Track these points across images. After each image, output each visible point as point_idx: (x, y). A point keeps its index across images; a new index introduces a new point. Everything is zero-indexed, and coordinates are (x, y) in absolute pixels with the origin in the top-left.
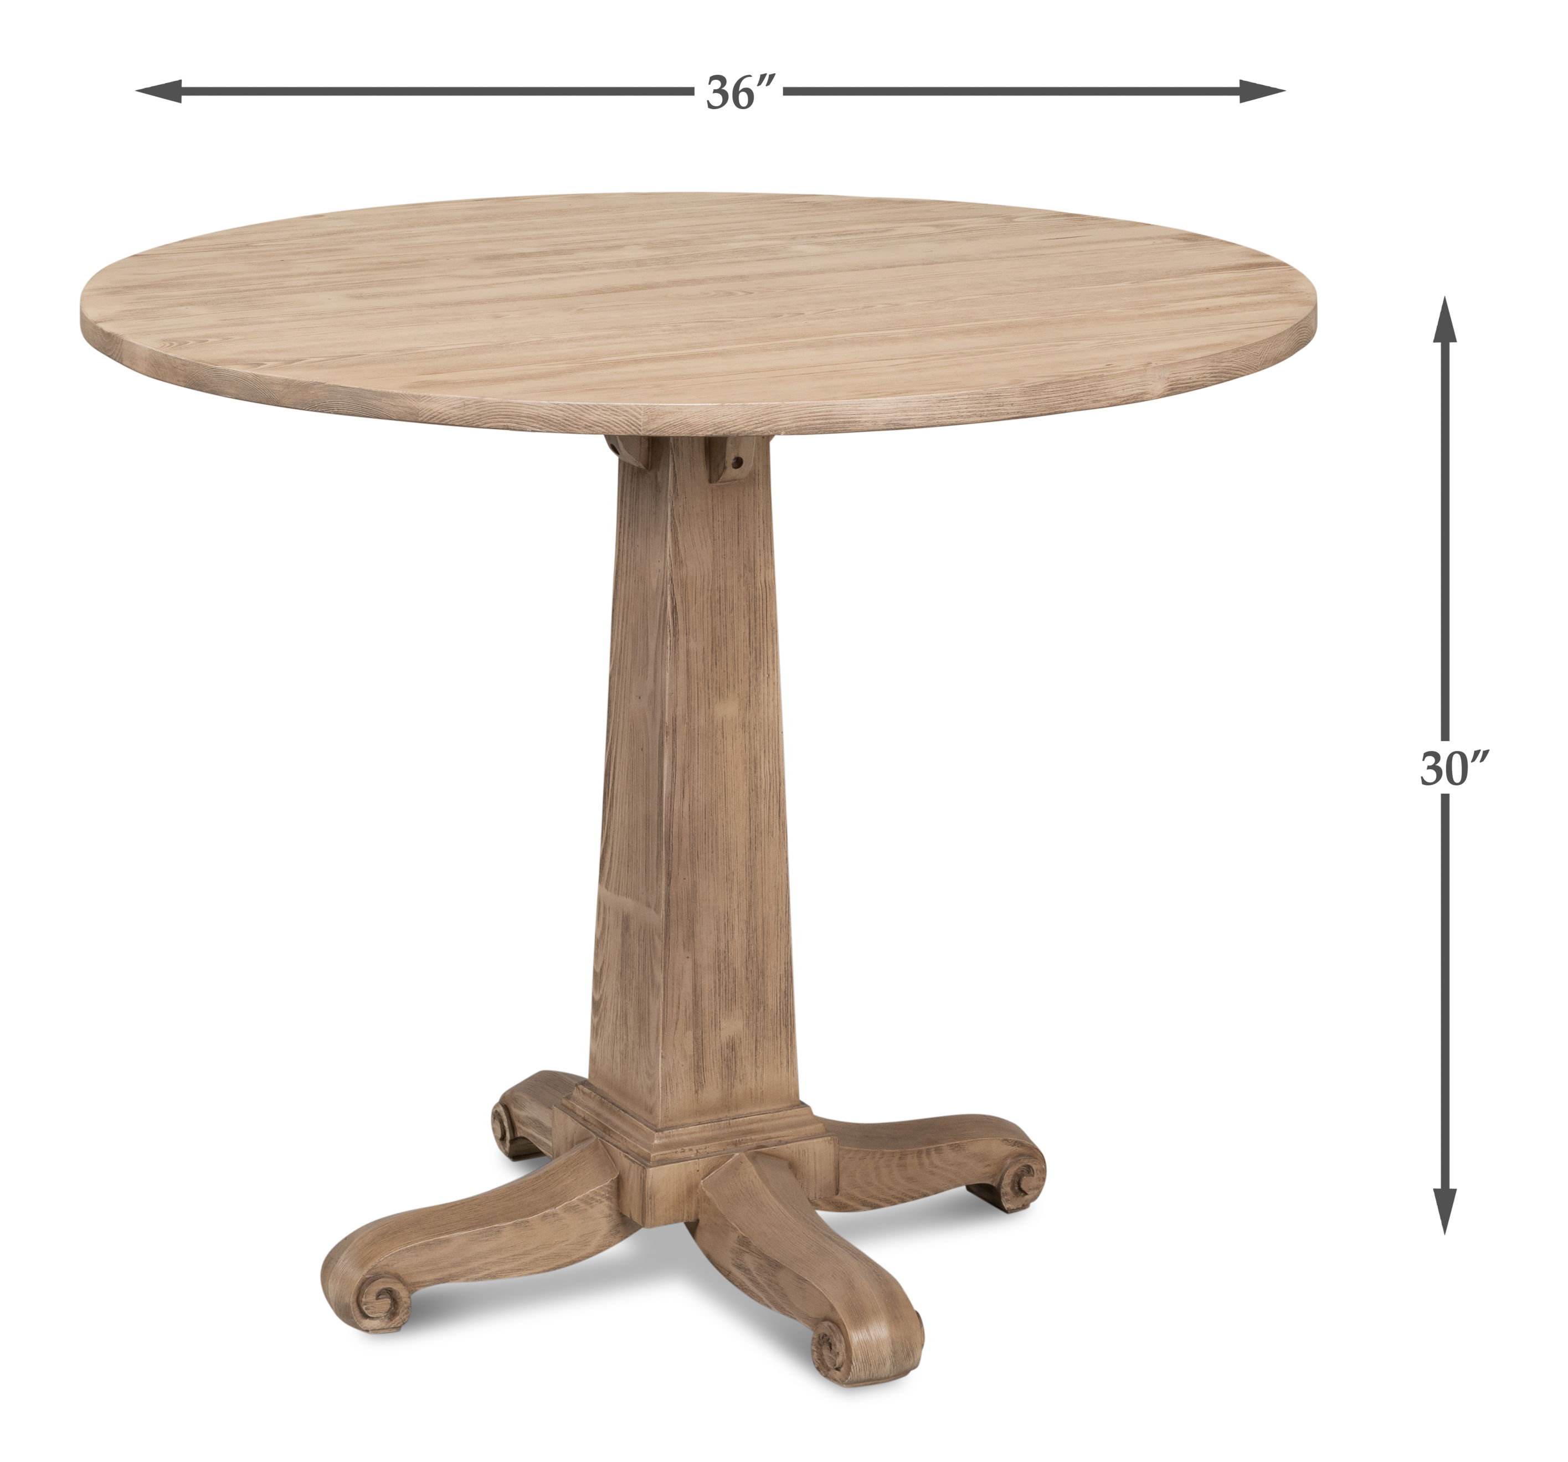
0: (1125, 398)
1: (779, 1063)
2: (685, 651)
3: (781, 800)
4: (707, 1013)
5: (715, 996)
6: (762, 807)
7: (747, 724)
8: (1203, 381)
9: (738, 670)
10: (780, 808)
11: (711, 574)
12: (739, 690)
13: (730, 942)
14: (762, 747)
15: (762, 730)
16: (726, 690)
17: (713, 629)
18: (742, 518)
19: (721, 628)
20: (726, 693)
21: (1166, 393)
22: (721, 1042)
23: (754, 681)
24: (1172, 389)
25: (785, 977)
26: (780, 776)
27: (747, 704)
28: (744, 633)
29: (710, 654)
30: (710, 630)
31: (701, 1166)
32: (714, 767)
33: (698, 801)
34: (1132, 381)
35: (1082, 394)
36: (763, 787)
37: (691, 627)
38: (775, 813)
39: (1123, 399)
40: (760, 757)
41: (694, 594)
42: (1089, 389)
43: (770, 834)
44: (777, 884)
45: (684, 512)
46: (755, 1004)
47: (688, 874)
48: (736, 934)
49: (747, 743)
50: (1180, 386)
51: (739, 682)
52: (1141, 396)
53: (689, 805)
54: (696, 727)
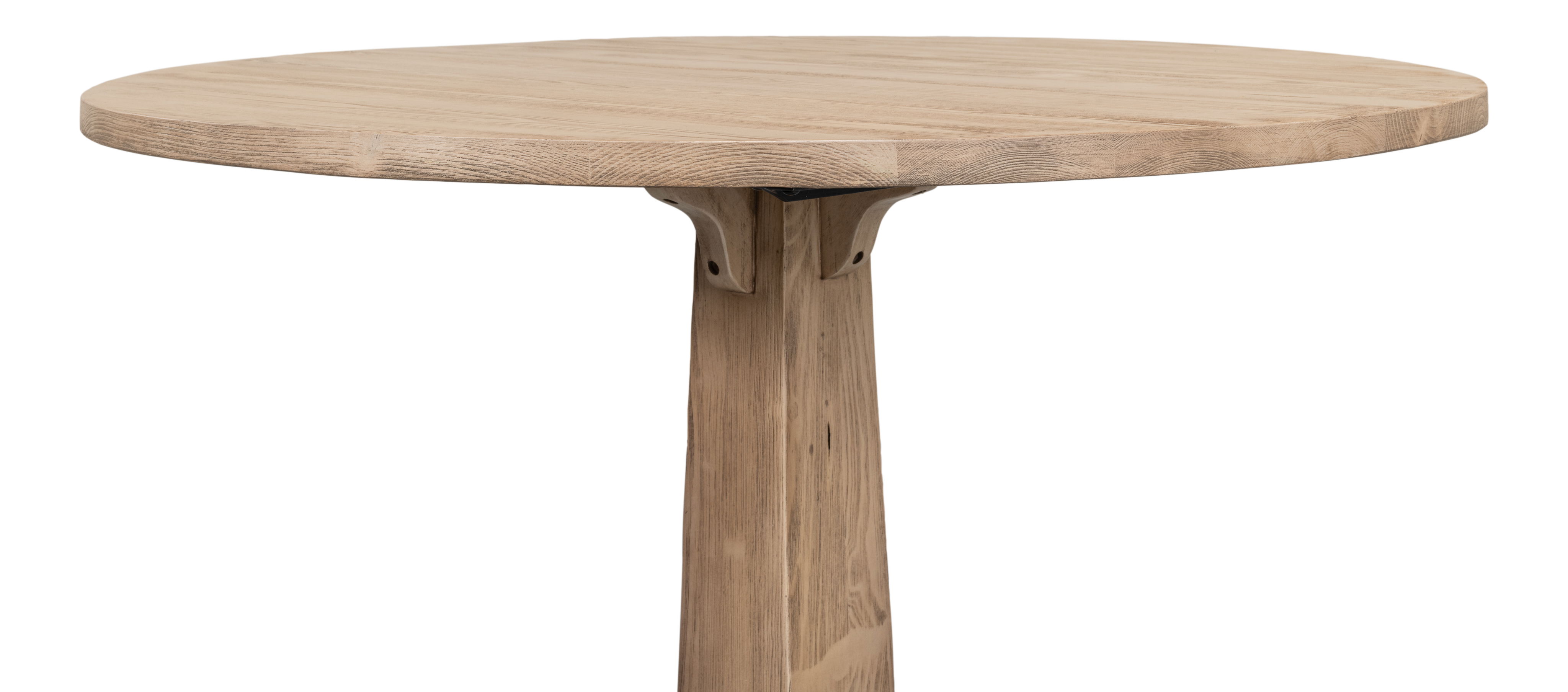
0: (319, 166)
2: (699, 469)
3: (783, 673)
6: (765, 672)
7: (752, 573)
8: (449, 170)
9: (746, 509)
10: (781, 682)
11: (724, 392)
12: (746, 532)
14: (766, 605)
15: (767, 586)
16: (735, 527)
17: (725, 455)
18: (755, 338)
19: (731, 456)
20: (735, 530)
21: (378, 173)
23: (760, 527)
24: (389, 170)
26: (782, 645)
27: (753, 550)
28: (753, 469)
29: (721, 481)
30: (722, 455)
32: (722, 608)
34: (330, 146)
35: (268, 148)
36: (766, 651)
37: (705, 444)
38: (777, 686)
39: (316, 166)
40: (764, 615)
41: (708, 409)
42: (277, 144)
45: (703, 316)
49: (752, 594)
50: (403, 168)
51: (746, 523)
52: (341, 168)
53: (700, 640)
54: (707, 556)
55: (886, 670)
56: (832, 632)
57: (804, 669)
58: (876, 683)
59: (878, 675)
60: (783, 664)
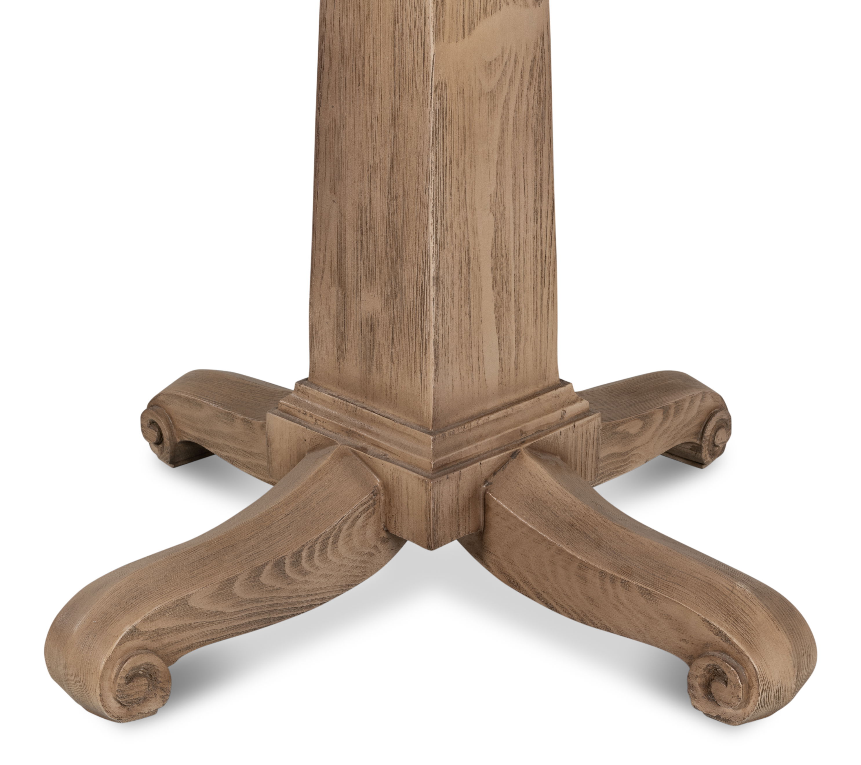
1: (413, 371)
3: (426, 45)
4: (350, 275)
5: (357, 259)
6: (407, 46)
10: (424, 55)
13: (372, 202)
22: (361, 314)
25: (423, 269)
26: (425, 13)
31: (308, 436)
33: (347, 16)
36: (408, 22)
38: (419, 60)
43: (414, 84)
44: (418, 149)
46: (393, 287)
47: (336, 103)
48: (378, 195)
53: (340, 19)
55: (543, 57)
56: (482, 4)
57: (449, 42)
58: (531, 70)
59: (533, 62)
60: (427, 34)
